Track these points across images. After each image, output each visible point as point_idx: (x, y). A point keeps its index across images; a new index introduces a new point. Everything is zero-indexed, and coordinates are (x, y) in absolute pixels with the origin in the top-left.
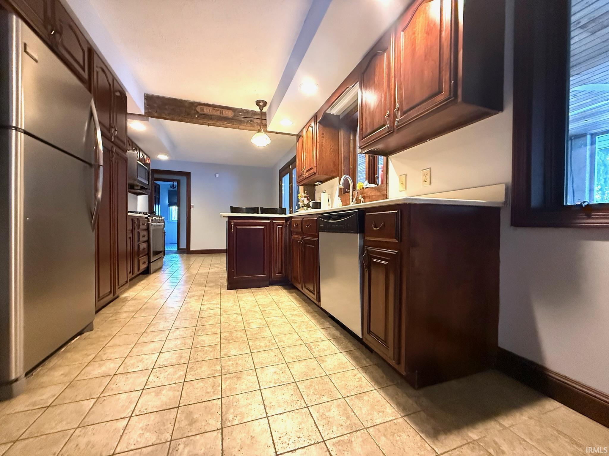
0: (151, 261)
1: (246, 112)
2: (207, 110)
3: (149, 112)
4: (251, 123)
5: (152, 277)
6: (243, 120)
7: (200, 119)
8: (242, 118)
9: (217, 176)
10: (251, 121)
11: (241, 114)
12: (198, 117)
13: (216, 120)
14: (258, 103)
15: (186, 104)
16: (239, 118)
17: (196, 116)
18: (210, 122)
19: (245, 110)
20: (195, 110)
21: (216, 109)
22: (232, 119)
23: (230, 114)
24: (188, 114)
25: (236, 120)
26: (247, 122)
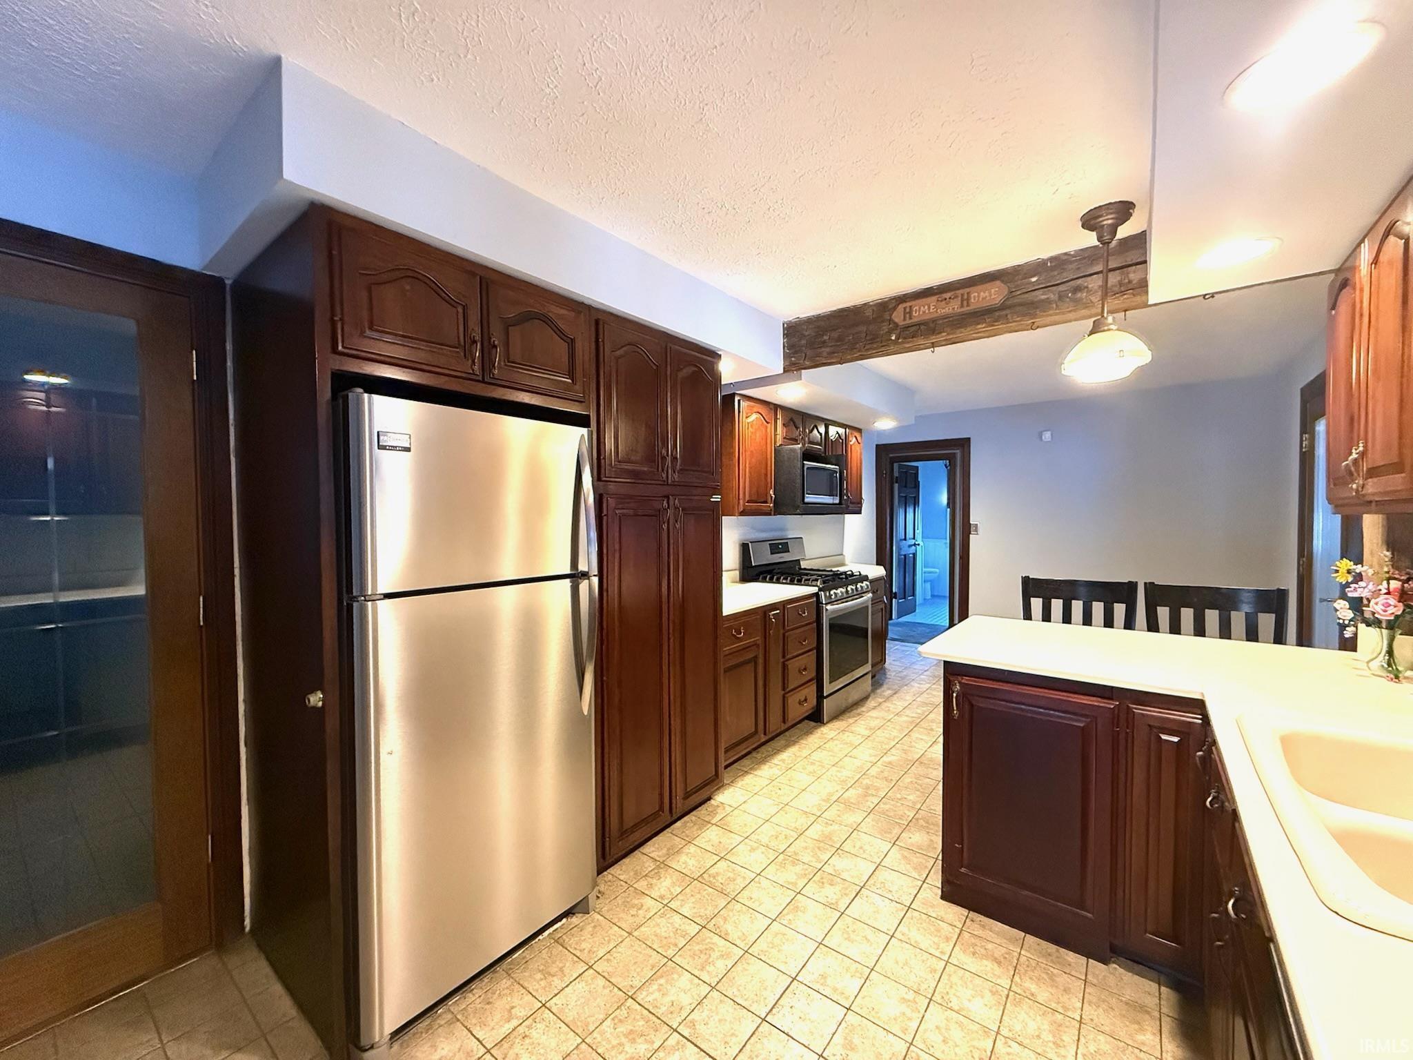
0: (825, 695)
1: (1059, 262)
2: (924, 310)
3: (793, 364)
4: (1079, 295)
5: (827, 731)
6: (1043, 297)
7: (903, 343)
8: (1041, 292)
9: (1047, 436)
10: (1077, 289)
11: (1034, 279)
12: (898, 338)
13: (948, 330)
14: (1090, 221)
15: (869, 313)
16: (1026, 296)
17: (893, 338)
18: (934, 339)
19: (1052, 259)
20: (890, 321)
21: (947, 295)
22: (1003, 307)
23: (993, 295)
24: (873, 341)
25: (1021, 305)
26: (1060, 298)
